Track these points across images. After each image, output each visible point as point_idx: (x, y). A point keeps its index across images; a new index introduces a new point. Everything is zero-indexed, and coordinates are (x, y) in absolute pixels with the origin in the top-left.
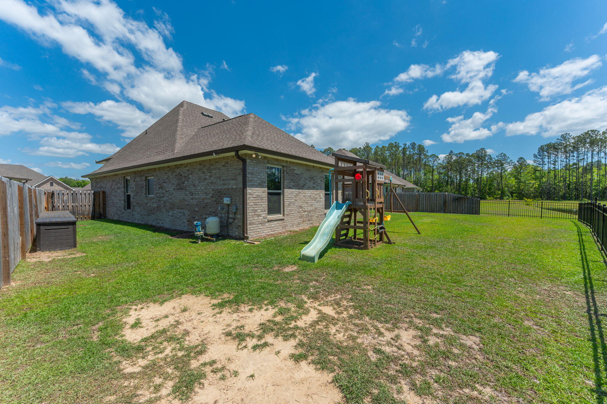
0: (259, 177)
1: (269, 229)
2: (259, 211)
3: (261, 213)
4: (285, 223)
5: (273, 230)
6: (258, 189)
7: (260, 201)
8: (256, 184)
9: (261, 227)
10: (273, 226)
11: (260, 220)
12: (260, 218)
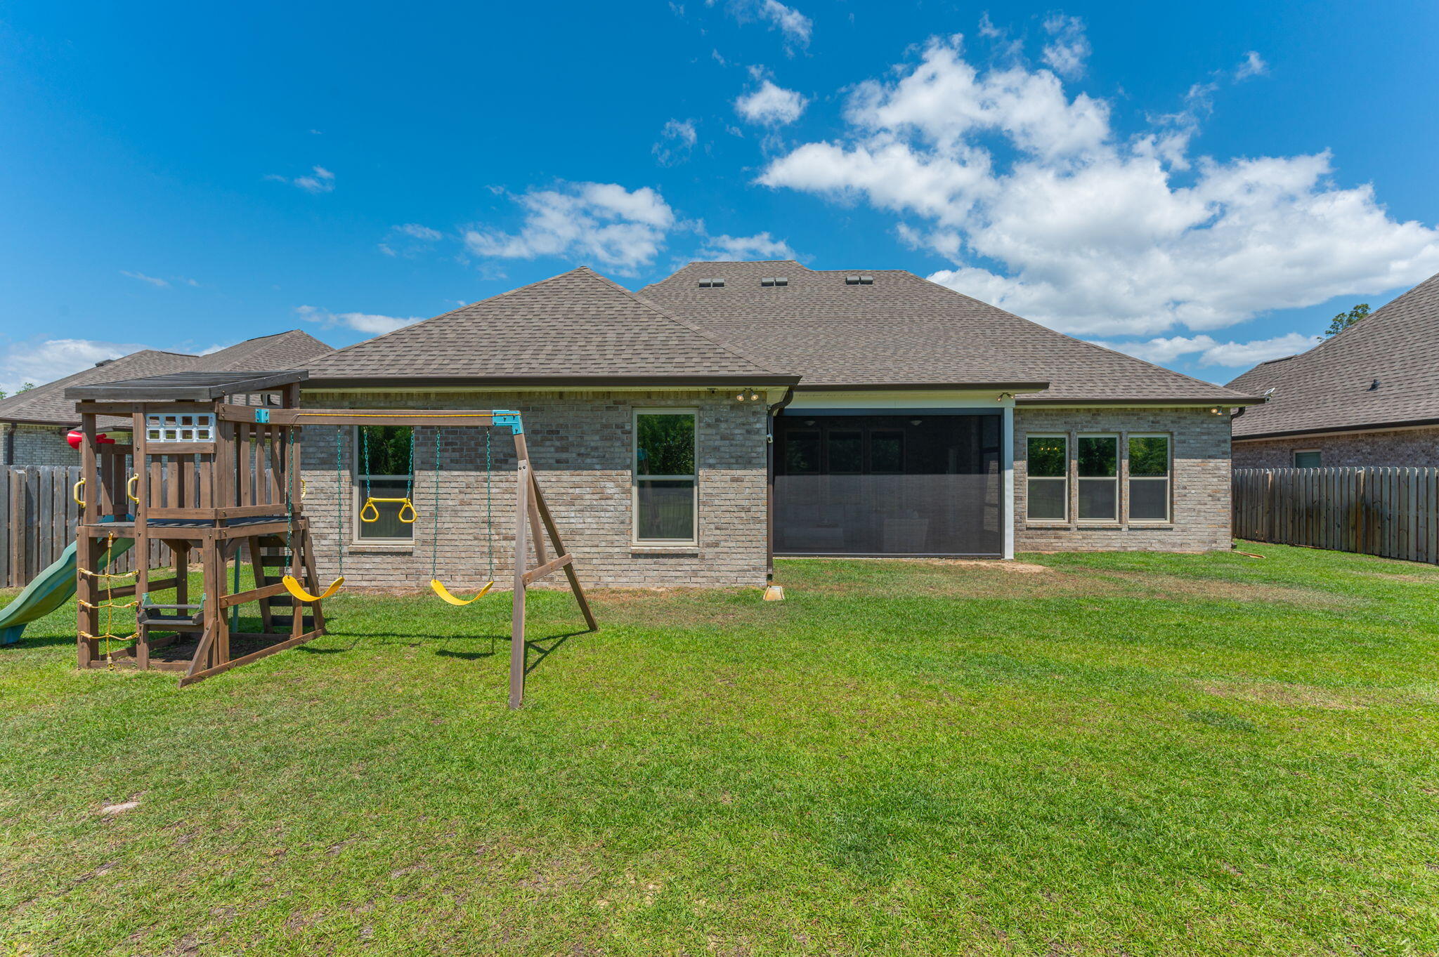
0: (322, 444)
1: (354, 572)
2: (322, 525)
3: (326, 531)
4: (415, 566)
5: (367, 577)
6: (318, 472)
7: (325, 502)
8: (313, 461)
9: (327, 565)
10: (368, 566)
11: (325, 549)
12: (324, 542)
